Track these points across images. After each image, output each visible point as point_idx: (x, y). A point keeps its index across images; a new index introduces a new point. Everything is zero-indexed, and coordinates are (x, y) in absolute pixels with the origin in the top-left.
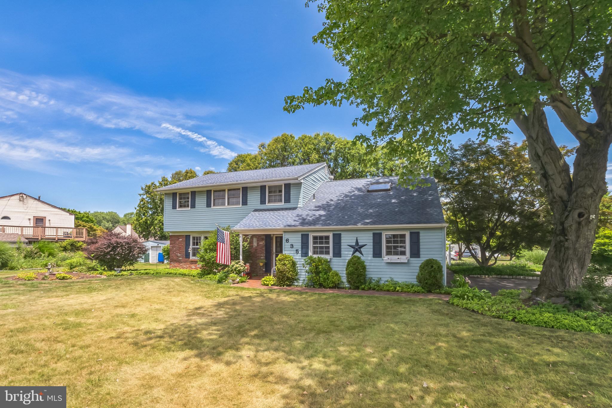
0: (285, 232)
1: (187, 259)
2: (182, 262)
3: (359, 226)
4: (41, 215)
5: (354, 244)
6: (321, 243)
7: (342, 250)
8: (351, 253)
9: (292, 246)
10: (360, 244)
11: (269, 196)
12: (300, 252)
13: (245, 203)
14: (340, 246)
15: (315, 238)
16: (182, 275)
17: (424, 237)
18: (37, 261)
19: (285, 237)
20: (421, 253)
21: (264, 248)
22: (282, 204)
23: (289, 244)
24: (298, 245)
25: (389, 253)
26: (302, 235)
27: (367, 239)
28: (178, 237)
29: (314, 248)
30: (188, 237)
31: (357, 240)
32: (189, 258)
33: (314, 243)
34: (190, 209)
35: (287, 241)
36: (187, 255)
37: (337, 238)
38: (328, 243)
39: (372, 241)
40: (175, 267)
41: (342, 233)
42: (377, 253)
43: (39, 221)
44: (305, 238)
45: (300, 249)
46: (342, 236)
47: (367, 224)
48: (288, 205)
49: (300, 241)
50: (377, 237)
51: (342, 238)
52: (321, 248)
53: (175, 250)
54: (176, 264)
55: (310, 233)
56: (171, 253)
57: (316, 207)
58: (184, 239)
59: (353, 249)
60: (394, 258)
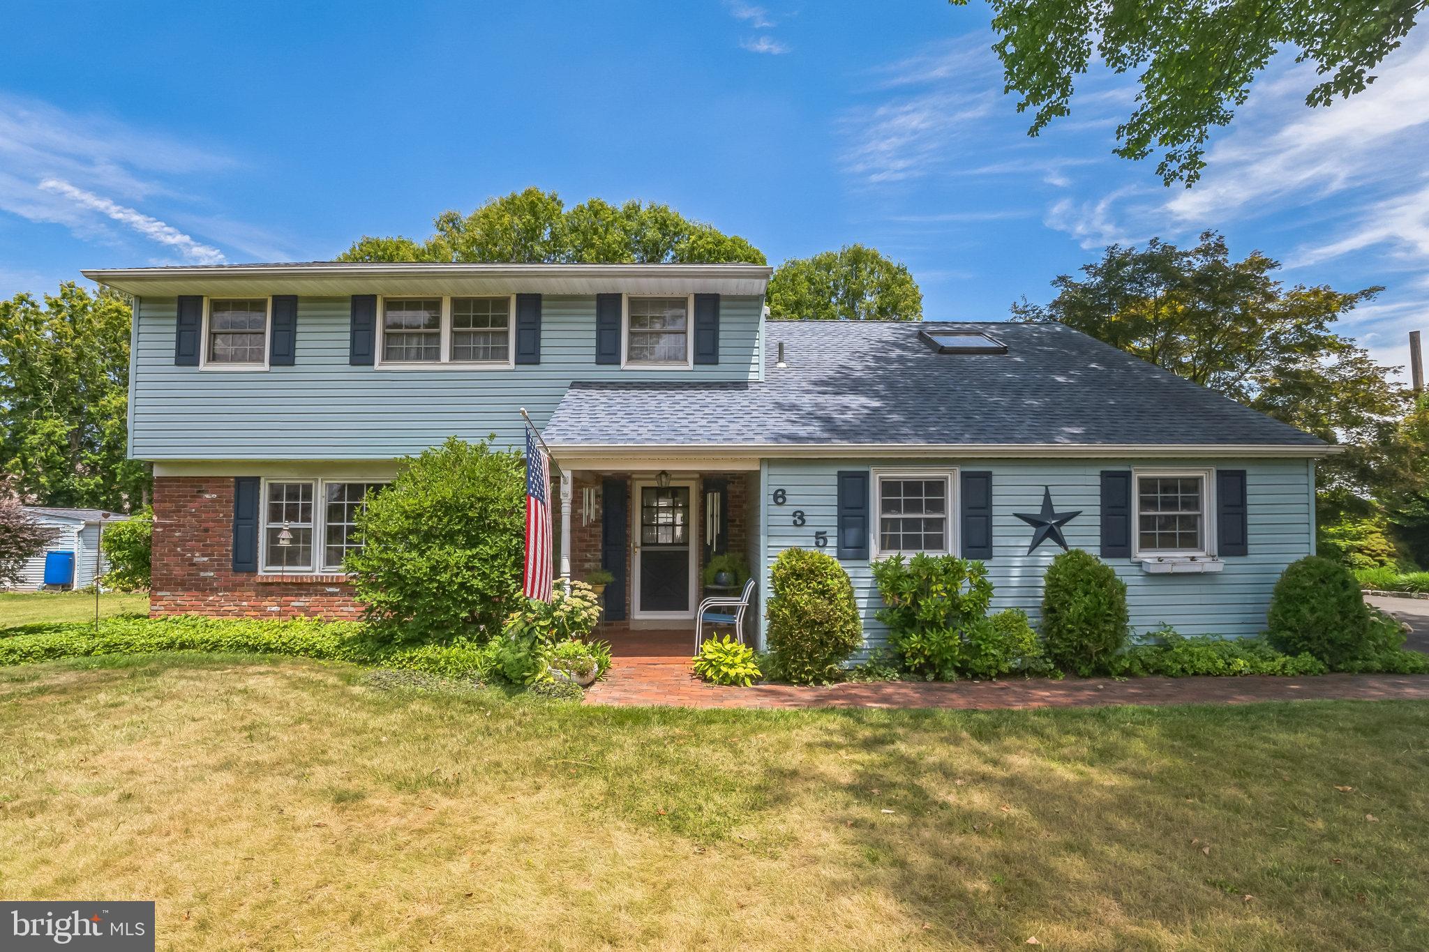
0: (770, 462)
1: (243, 577)
2: (214, 591)
5: (1037, 511)
6: (913, 506)
7: (995, 531)
8: (1028, 542)
9: (800, 519)
10: (1057, 510)
11: (631, 334)
12: (832, 542)
13: (528, 355)
14: (988, 518)
15: (892, 488)
16: (254, 649)
17: (1258, 489)
19: (769, 483)
20: (1251, 538)
21: (599, 530)
22: (685, 368)
23: (788, 510)
24: (825, 514)
25: (1152, 541)
26: (841, 475)
27: (1080, 494)
28: (197, 485)
29: (888, 524)
30: (246, 487)
31: (1047, 496)
32: (254, 570)
33: (887, 506)
34: (266, 367)
35: (780, 497)
36: (244, 562)
37: (979, 488)
38: (939, 506)
39: (1098, 500)
40: (183, 609)
41: (995, 471)
42: (1117, 544)
44: (852, 487)
45: (832, 532)
46: (995, 480)
47: (1086, 439)
48: (711, 373)
49: (835, 500)
51: (995, 490)
52: (912, 524)
53: (183, 541)
54: (183, 598)
55: (872, 470)
56: (156, 552)
57: (815, 383)
58: (231, 493)
59: (1032, 530)
60: (1177, 559)
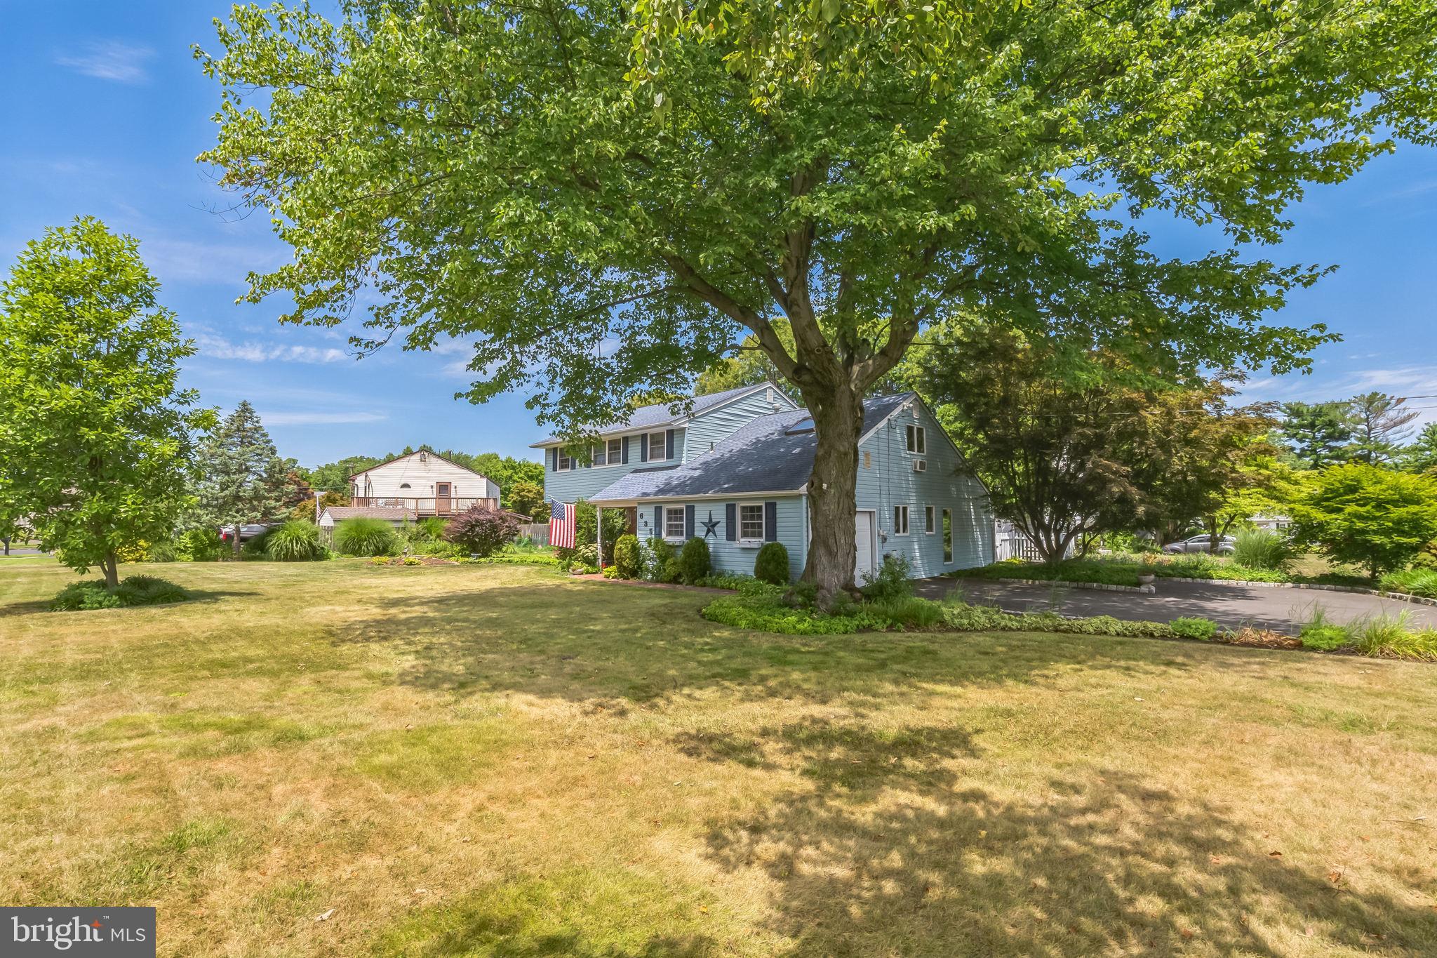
0: (642, 503)
3: (710, 494)
4: (445, 479)
5: (708, 520)
6: (676, 519)
7: (695, 529)
8: (705, 533)
9: (646, 524)
10: (713, 520)
11: (650, 449)
12: (654, 532)
13: (625, 461)
14: (693, 524)
15: (669, 512)
17: (781, 511)
18: (424, 545)
19: (640, 510)
20: (778, 534)
22: (663, 461)
23: (643, 520)
24: (651, 522)
25: (745, 535)
26: (656, 508)
27: (720, 514)
29: (669, 526)
31: (711, 515)
33: (668, 519)
34: (569, 470)
35: (641, 516)
37: (691, 510)
39: (725, 516)
41: (696, 505)
42: (731, 536)
43: (444, 488)
44: (658, 511)
45: (654, 528)
46: (696, 509)
47: (726, 490)
48: (671, 462)
49: (654, 517)
50: (731, 509)
51: (696, 513)
52: (676, 526)
55: (664, 506)
59: (706, 529)
60: (749, 542)
